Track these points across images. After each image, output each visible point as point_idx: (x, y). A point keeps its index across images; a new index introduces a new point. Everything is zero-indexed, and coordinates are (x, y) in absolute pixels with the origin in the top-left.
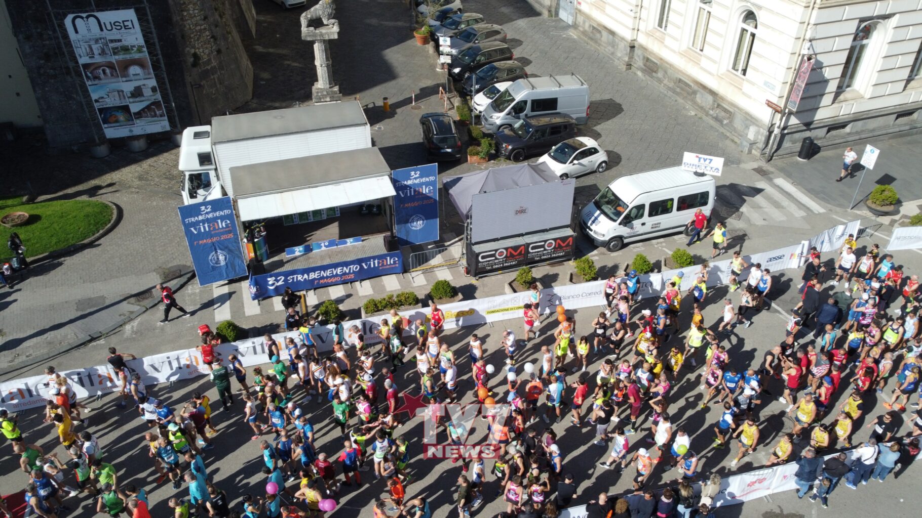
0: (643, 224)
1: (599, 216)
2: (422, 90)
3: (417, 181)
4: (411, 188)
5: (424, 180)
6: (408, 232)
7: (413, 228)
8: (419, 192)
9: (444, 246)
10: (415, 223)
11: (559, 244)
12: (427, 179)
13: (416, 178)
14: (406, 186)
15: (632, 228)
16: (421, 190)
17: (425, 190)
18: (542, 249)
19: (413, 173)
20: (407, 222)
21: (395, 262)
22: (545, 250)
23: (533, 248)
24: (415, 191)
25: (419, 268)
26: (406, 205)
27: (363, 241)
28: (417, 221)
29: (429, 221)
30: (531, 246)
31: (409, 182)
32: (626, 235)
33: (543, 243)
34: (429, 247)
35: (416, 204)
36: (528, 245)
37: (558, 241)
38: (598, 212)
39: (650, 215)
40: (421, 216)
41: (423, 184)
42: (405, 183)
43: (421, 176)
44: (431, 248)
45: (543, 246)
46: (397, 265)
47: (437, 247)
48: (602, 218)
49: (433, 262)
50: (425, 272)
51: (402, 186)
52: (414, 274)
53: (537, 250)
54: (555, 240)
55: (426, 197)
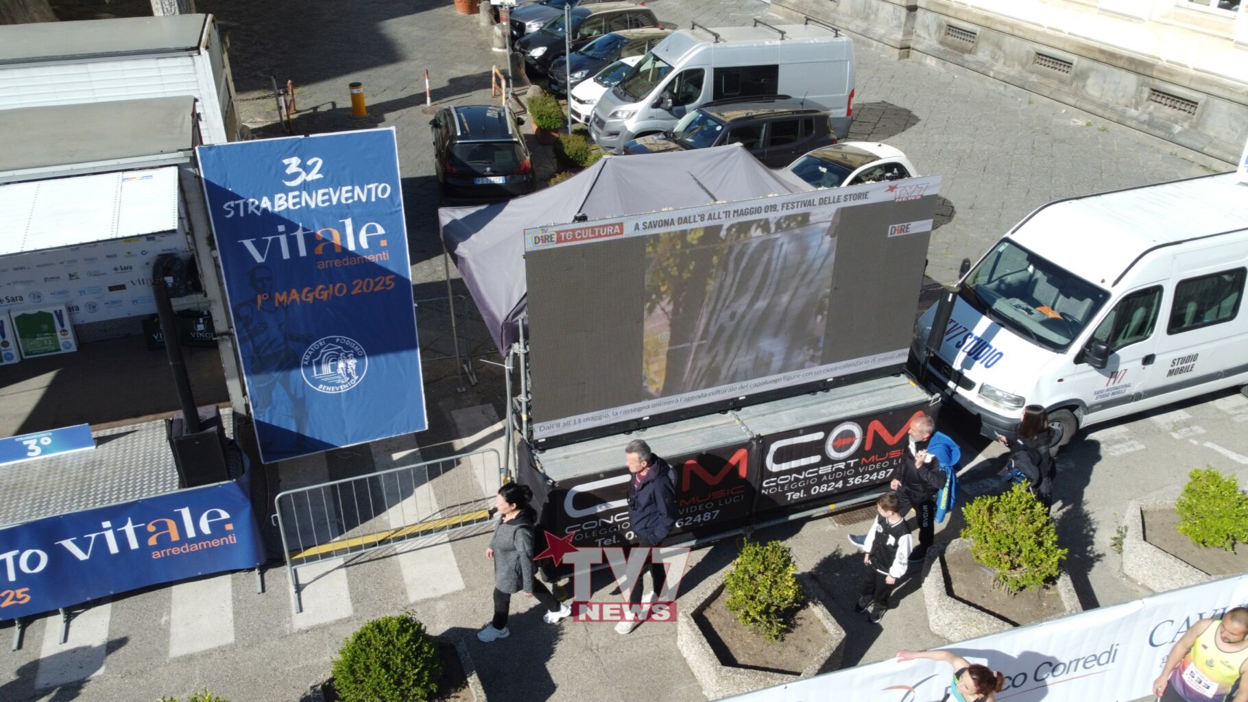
0: (1148, 360)
1: (991, 333)
2: (453, 81)
3: (317, 200)
4: (291, 227)
5: (343, 195)
6: (301, 402)
7: (321, 388)
8: (330, 246)
9: (450, 451)
10: (326, 369)
11: (877, 437)
12: (360, 194)
13: (307, 187)
14: (270, 220)
15: (1113, 374)
16: (336, 239)
17: (355, 239)
18: (816, 459)
19: (293, 164)
20: (293, 362)
21: (217, 528)
22: (826, 461)
23: (781, 456)
24: (311, 239)
25: (336, 544)
26: (281, 297)
27: (101, 441)
28: (336, 358)
29: (382, 359)
30: (774, 447)
31: (281, 204)
32: (1090, 400)
33: (819, 436)
34: (396, 456)
35: (323, 293)
36: (764, 442)
37: (876, 425)
38: (985, 323)
39: (1176, 325)
40: (348, 341)
41: (341, 211)
42: (265, 203)
43: (332, 179)
44: (403, 462)
45: (818, 447)
46: (232, 539)
47: (425, 456)
48: (1005, 339)
49: (398, 516)
50: (355, 559)
51: (251, 217)
52: (306, 572)
53: (794, 464)
54: (863, 420)
55: (359, 266)
